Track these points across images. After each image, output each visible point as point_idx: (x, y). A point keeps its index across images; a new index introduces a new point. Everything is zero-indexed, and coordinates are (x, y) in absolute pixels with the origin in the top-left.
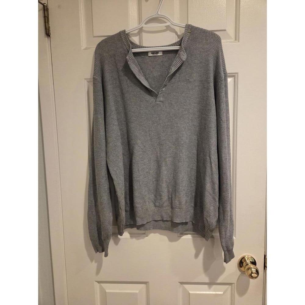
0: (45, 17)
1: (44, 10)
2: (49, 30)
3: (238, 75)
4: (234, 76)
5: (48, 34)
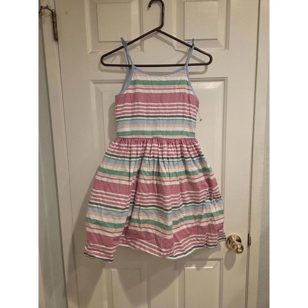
0: (53, 22)
4: (224, 80)
5: (56, 39)
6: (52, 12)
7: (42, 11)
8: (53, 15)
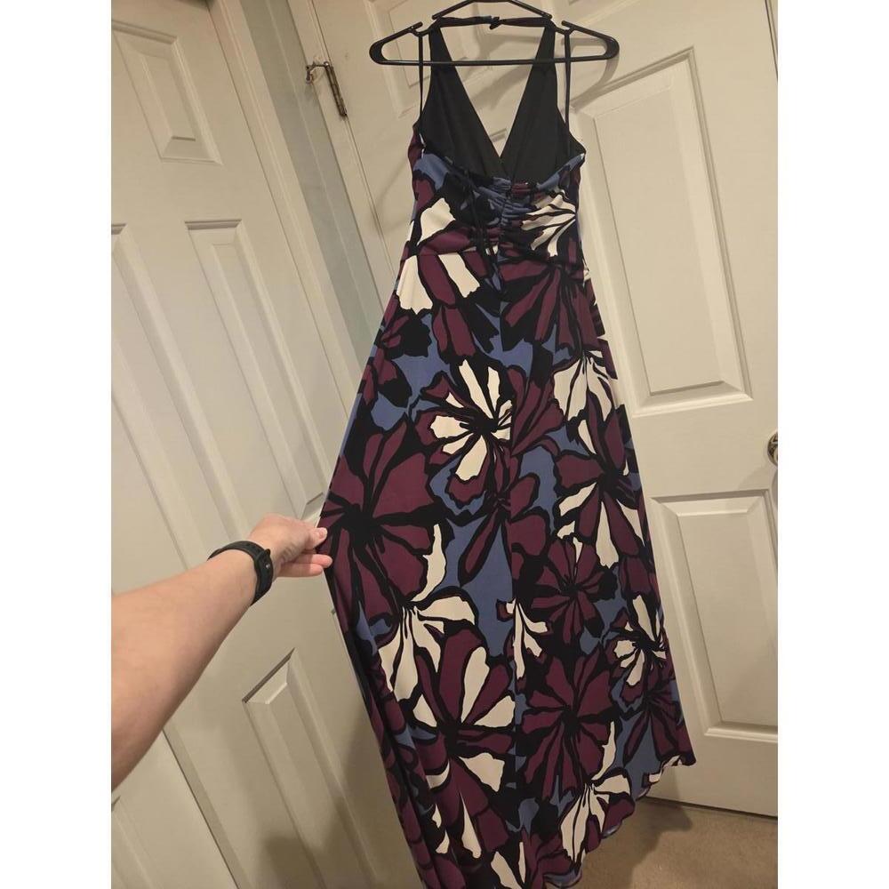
0: (331, 85)
1: (328, 74)
2: (343, 106)
4: (687, 57)
5: (343, 114)
6: (326, 67)
7: (312, 72)
8: (329, 70)
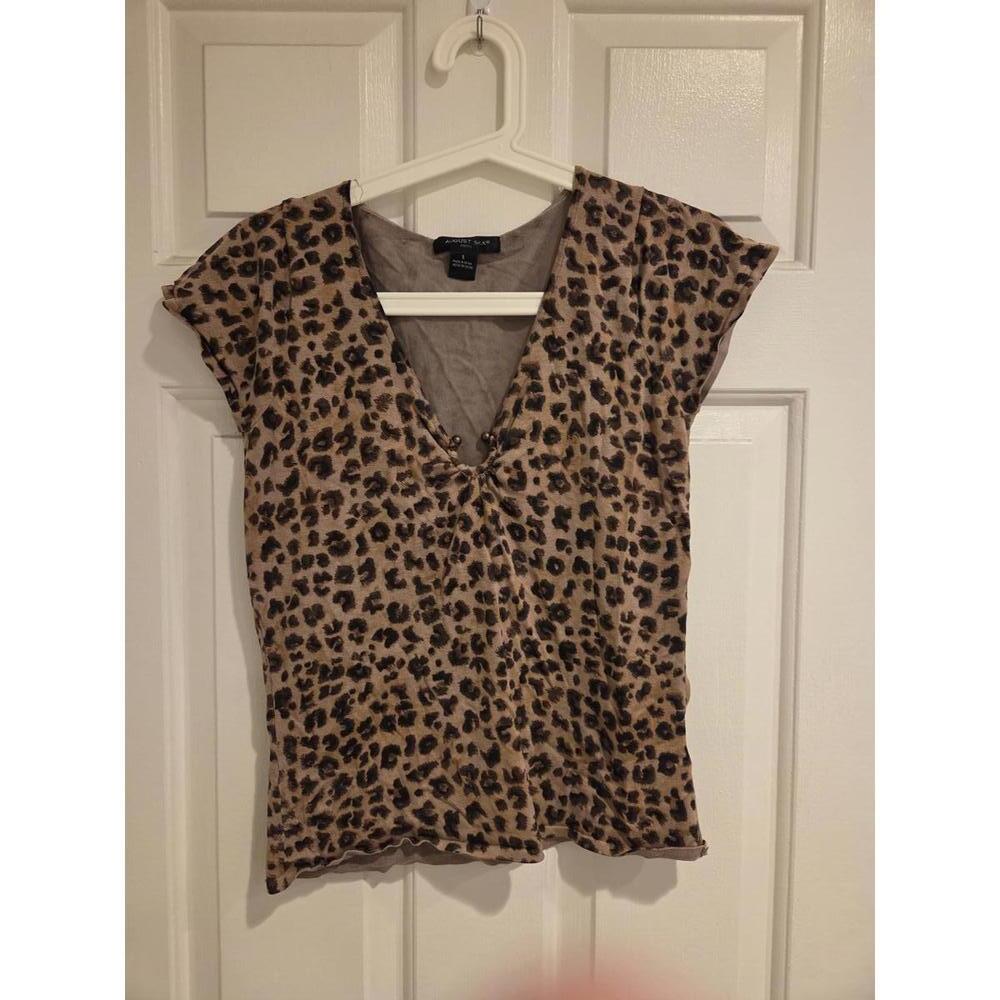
3: (805, 399)
